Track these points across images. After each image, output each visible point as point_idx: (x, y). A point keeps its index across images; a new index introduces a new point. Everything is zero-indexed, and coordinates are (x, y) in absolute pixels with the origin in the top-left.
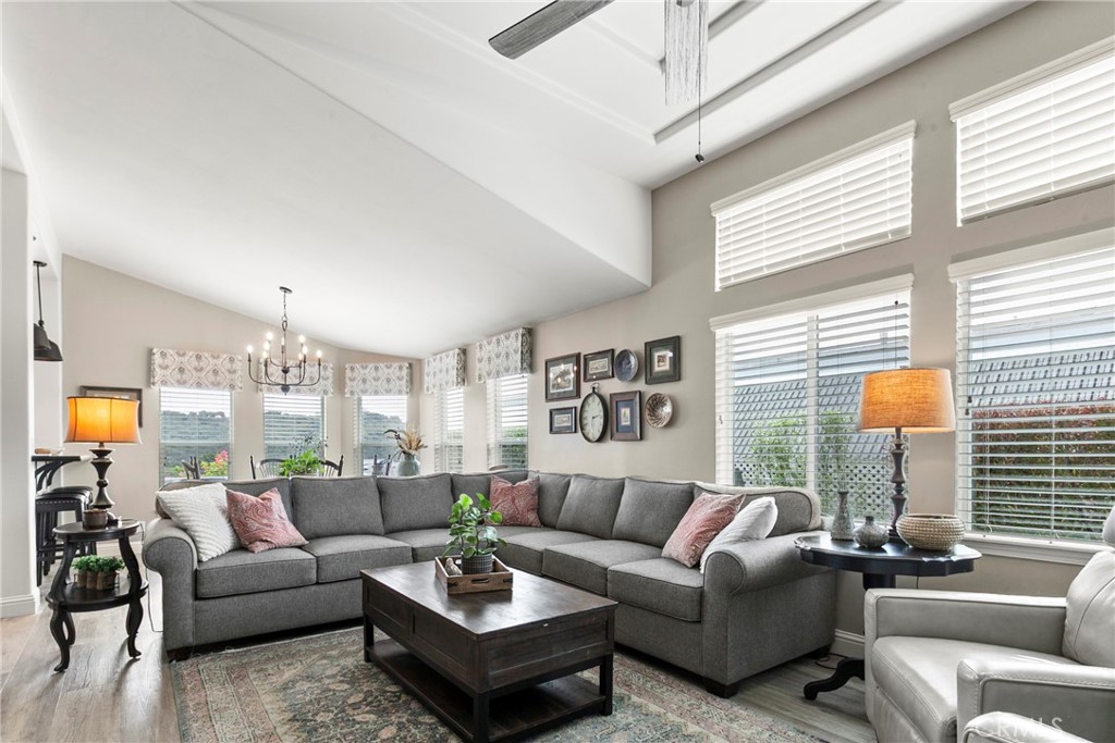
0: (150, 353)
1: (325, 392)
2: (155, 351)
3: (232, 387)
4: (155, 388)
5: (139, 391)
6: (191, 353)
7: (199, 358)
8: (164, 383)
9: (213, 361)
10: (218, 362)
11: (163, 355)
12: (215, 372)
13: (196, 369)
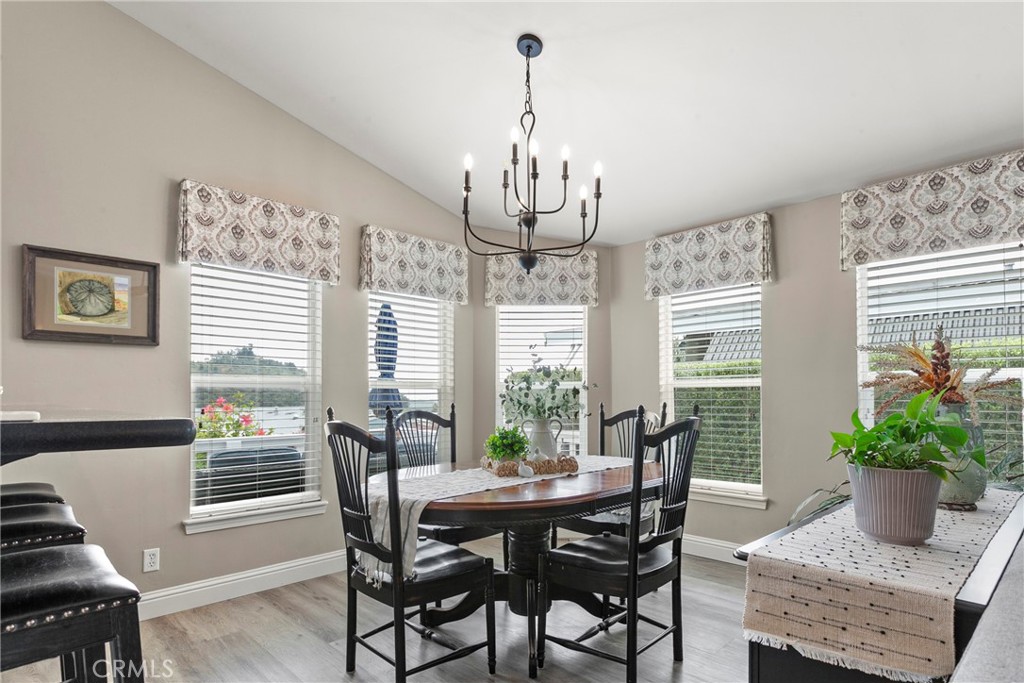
0: (177, 189)
1: (459, 297)
2: (188, 185)
3: (325, 274)
4: (184, 265)
5: (153, 269)
6: (255, 201)
7: (269, 211)
8: (205, 254)
9: (293, 222)
10: (303, 223)
11: (204, 196)
12: (297, 243)
13: (263, 232)
